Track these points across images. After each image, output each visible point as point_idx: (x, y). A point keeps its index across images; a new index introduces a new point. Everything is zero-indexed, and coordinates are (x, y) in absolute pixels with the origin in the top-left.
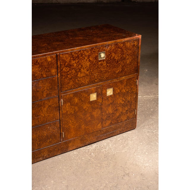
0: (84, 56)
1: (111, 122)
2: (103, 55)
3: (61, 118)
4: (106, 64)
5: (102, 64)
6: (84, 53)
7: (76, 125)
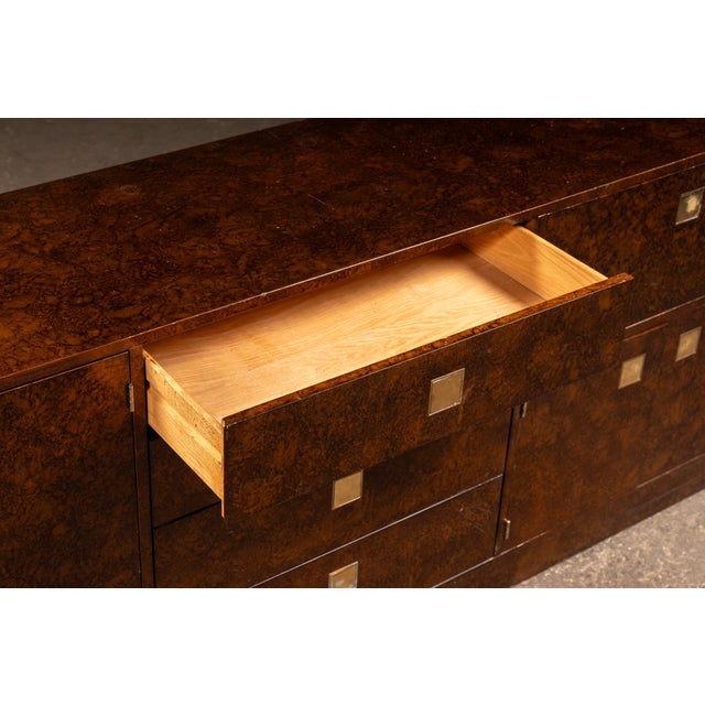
0: (629, 213)
1: (670, 459)
2: (693, 203)
3: (508, 469)
4: (695, 238)
5: (682, 241)
6: (630, 204)
7: (554, 487)
